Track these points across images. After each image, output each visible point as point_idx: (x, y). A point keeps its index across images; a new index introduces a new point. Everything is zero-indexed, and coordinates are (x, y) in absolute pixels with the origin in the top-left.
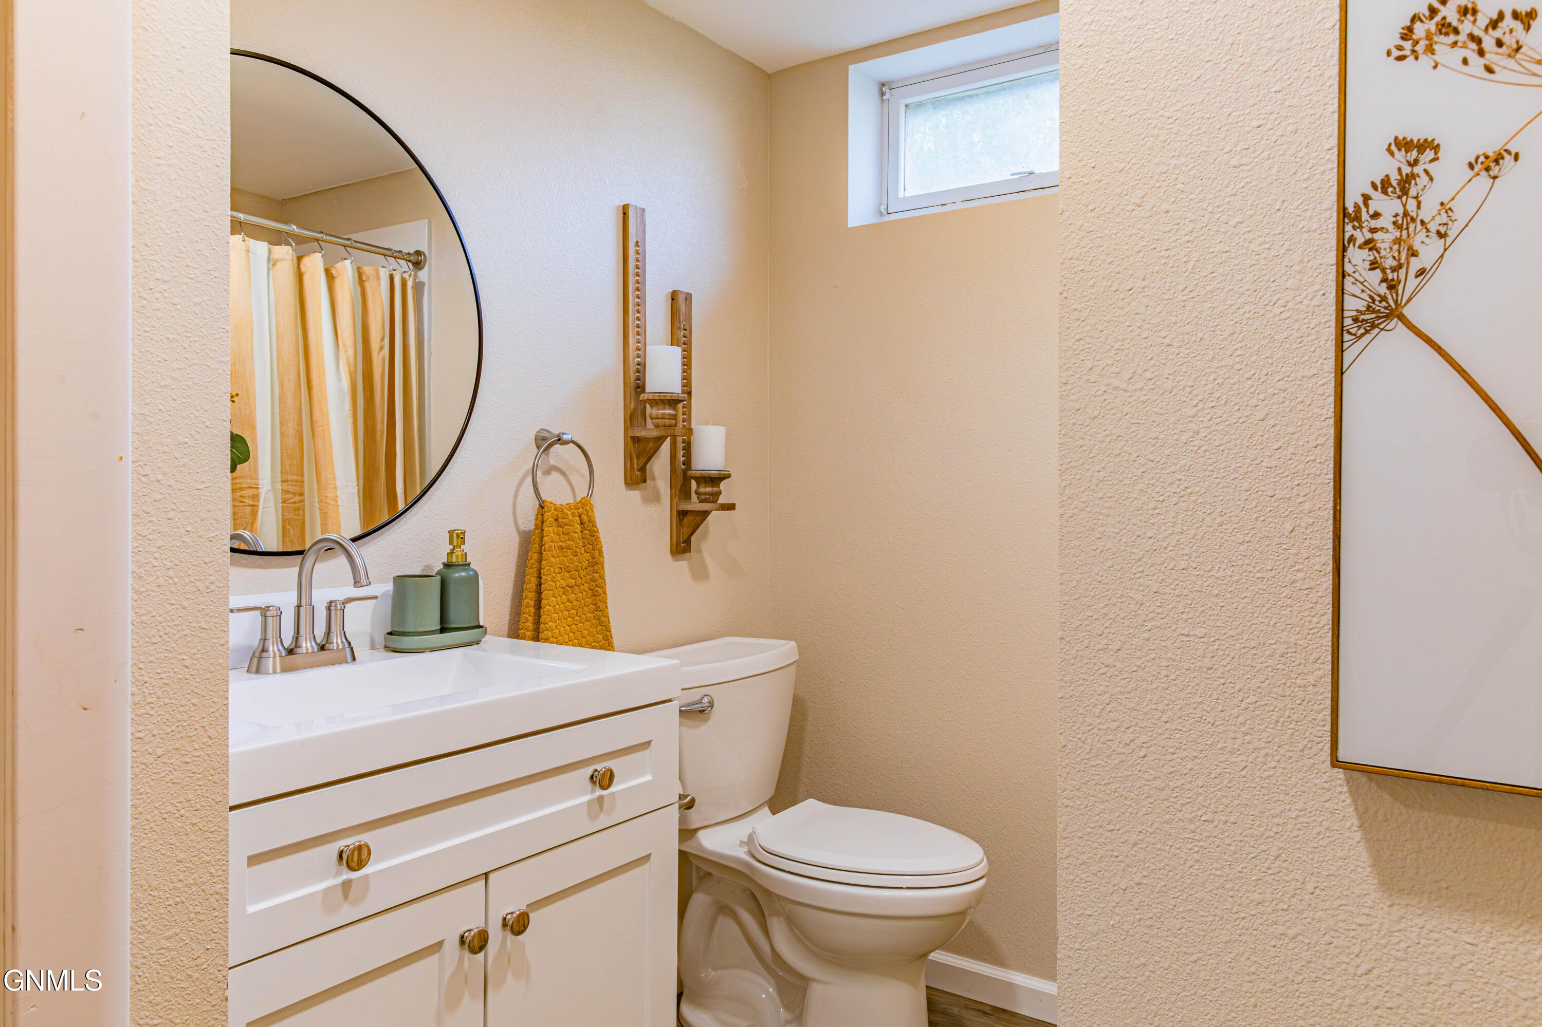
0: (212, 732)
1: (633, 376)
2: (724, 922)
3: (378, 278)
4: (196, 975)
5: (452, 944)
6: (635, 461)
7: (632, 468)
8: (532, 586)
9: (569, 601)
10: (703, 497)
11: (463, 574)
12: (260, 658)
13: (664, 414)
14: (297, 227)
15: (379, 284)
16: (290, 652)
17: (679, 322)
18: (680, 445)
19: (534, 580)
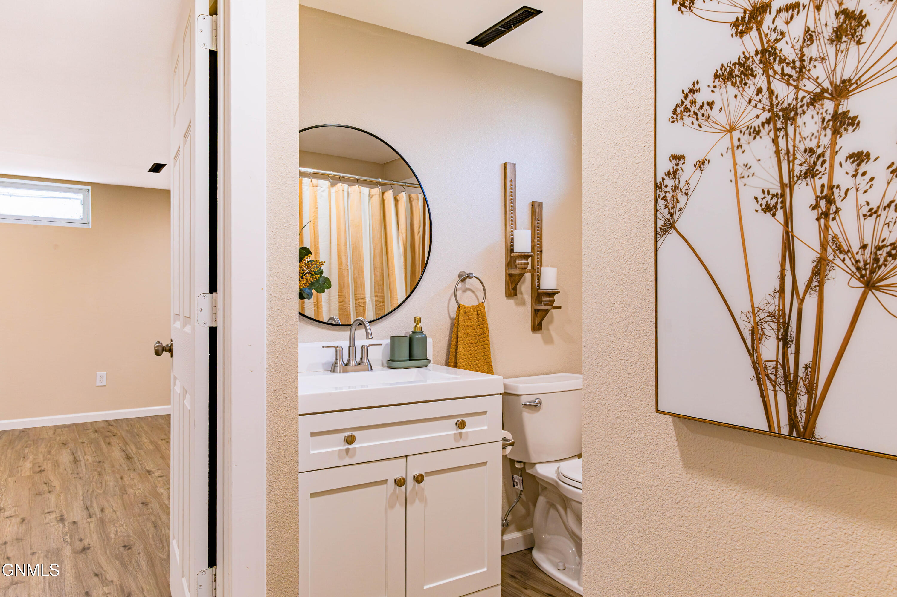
0: (293, 384)
1: (509, 245)
2: (552, 512)
3: (418, 199)
4: (288, 467)
5: (391, 482)
6: (510, 285)
7: (509, 288)
8: (454, 343)
9: (471, 350)
10: (545, 303)
11: (420, 336)
12: (335, 366)
13: (522, 263)
14: (382, 179)
15: (418, 202)
16: (346, 365)
17: (535, 217)
18: (536, 277)
19: (455, 340)
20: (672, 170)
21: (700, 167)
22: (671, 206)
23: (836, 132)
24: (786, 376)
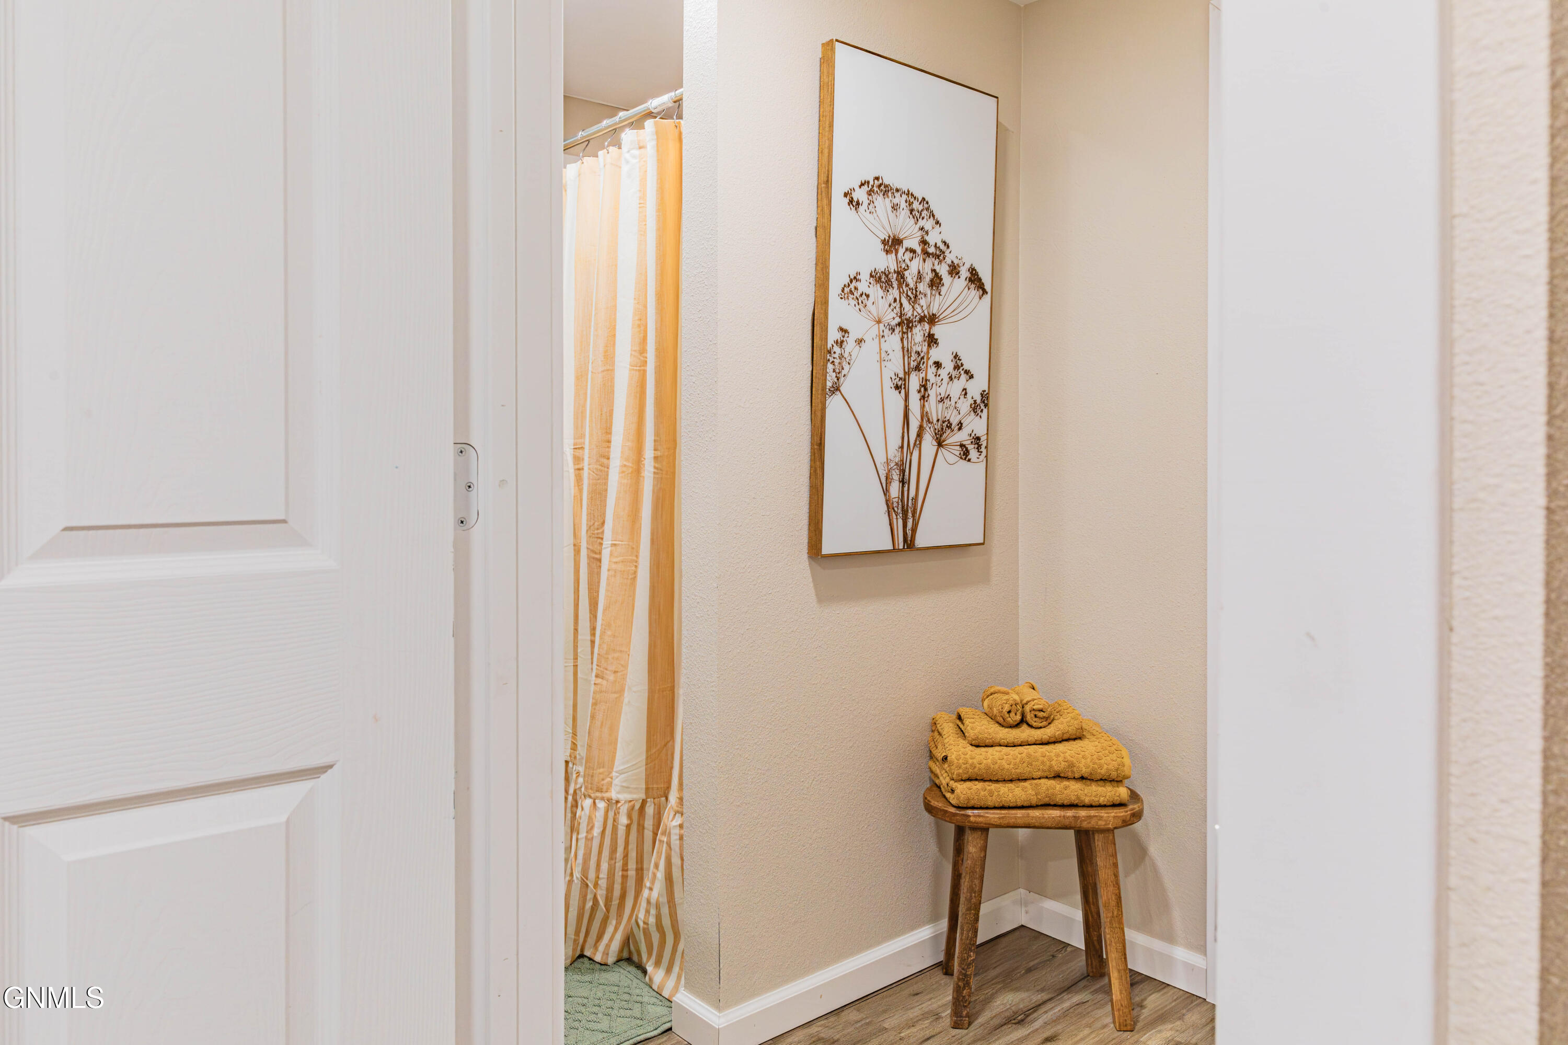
20: (839, 340)
21: (859, 344)
22: (837, 371)
23: (929, 346)
24: (903, 507)
